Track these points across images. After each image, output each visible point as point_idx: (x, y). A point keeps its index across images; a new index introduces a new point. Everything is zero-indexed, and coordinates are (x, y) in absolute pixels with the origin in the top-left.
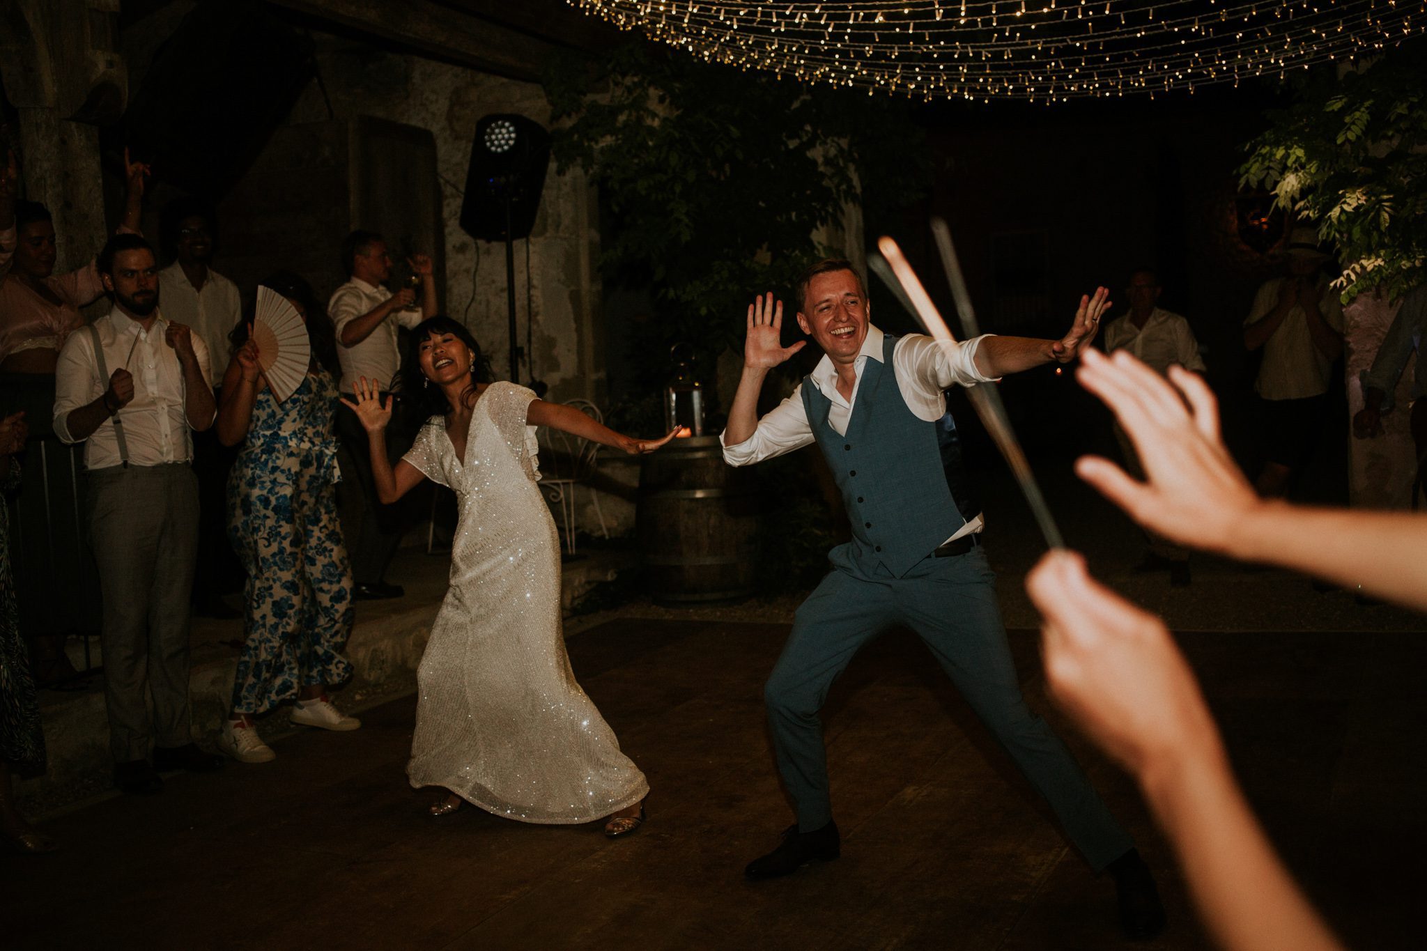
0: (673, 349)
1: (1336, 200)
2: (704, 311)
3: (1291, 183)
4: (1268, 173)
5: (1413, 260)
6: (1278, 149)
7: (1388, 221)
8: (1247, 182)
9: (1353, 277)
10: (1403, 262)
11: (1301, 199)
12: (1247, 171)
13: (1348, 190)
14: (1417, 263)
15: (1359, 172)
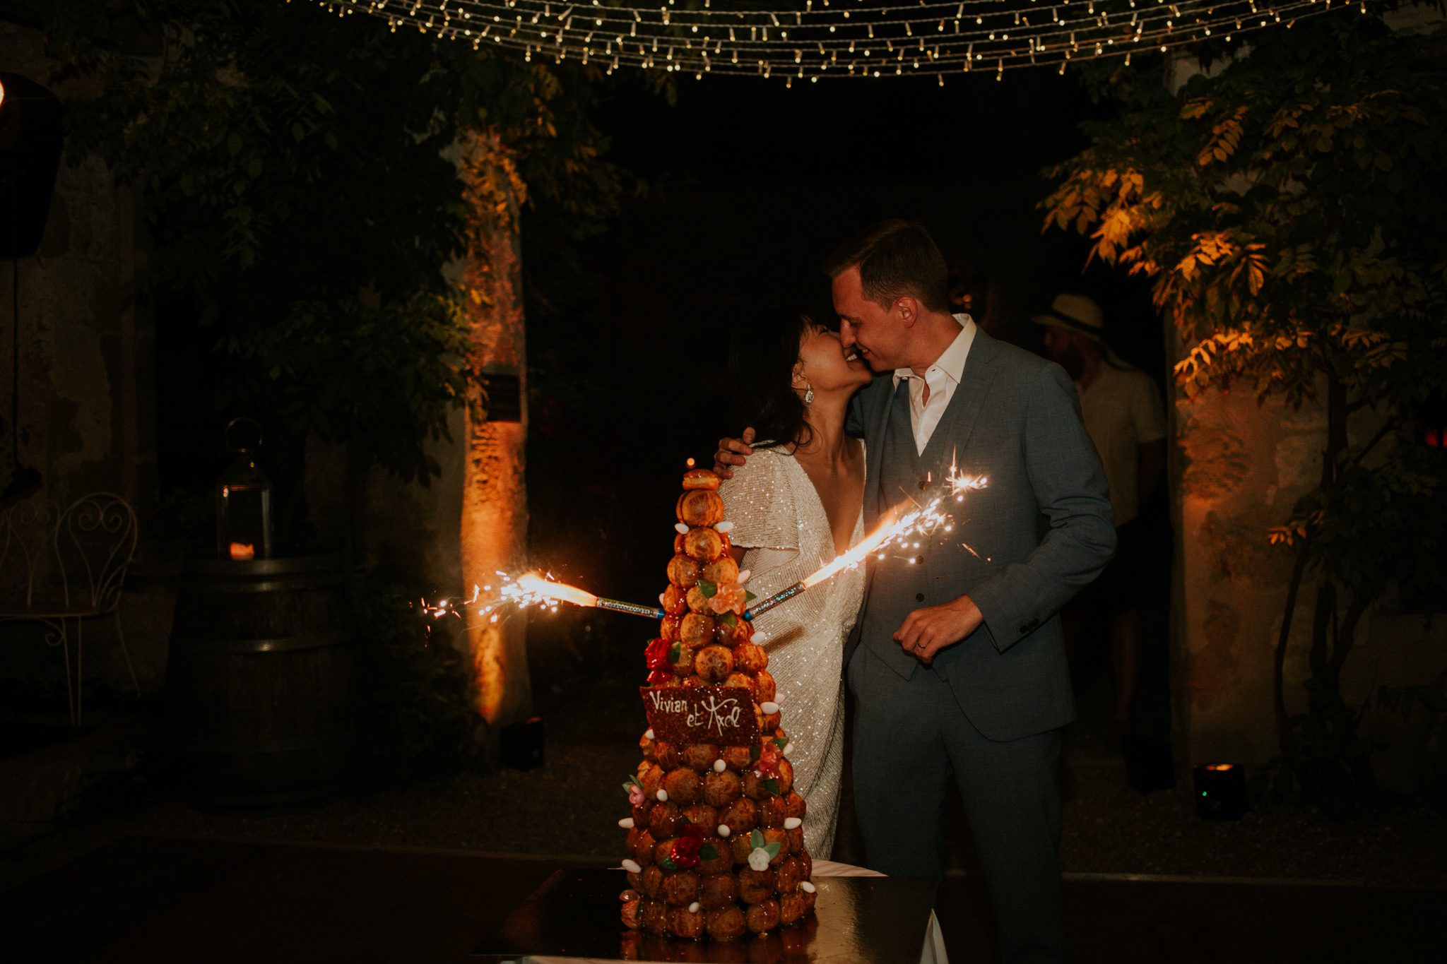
0: (232, 423)
1: (1187, 248)
2: (275, 374)
3: (1118, 223)
4: (1081, 211)
5: (1293, 337)
6: (1105, 174)
7: (1262, 280)
8: (1055, 221)
9: (1207, 358)
10: (1279, 340)
11: (1130, 247)
12: (1057, 203)
13: (1204, 234)
14: (1301, 343)
15: (1221, 208)
